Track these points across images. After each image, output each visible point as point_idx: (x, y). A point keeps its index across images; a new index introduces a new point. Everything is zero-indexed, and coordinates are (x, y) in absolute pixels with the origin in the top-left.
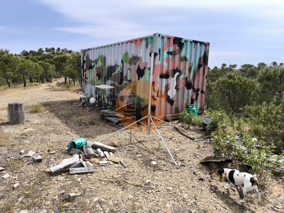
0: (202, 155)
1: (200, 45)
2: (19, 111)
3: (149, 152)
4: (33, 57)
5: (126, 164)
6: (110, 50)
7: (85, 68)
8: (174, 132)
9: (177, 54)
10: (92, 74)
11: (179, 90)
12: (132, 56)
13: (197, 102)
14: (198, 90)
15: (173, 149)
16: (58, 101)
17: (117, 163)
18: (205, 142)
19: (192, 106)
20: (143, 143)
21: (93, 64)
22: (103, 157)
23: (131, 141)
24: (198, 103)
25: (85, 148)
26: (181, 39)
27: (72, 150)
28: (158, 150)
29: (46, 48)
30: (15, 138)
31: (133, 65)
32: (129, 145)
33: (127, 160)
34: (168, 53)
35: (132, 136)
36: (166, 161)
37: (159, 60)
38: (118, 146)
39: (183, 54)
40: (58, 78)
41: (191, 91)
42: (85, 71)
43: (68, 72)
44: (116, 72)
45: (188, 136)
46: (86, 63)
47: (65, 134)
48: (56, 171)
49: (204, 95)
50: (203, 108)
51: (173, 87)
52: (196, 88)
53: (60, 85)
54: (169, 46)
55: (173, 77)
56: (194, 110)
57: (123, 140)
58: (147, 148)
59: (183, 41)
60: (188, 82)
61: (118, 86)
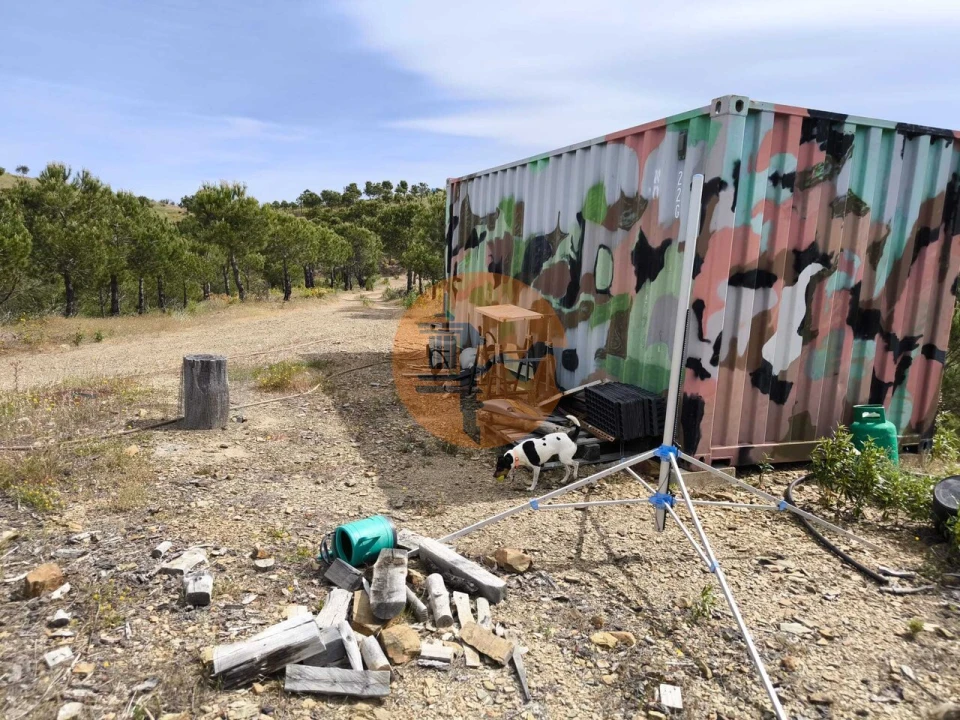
0: (929, 686)
1: (932, 142)
2: (213, 385)
3: (654, 625)
4: (328, 211)
5: (537, 677)
6: (538, 175)
7: (455, 243)
8: (780, 527)
9: (818, 182)
10: (474, 265)
11: (819, 338)
12: (617, 197)
13: (901, 397)
14: (909, 343)
15: (773, 620)
16: (360, 354)
17: (496, 665)
18: (947, 607)
19: (874, 414)
20: (634, 568)
21: (479, 230)
22: (445, 622)
23: (579, 551)
24: (905, 401)
25: (380, 567)
26: (840, 119)
27: (334, 565)
28: (696, 617)
29: (368, 184)
30: (173, 483)
31: (619, 229)
32: (568, 567)
33: (543, 649)
34: (775, 179)
35: (589, 525)
36: (736, 693)
37: (733, 209)
38: (522, 568)
39: (845, 182)
40: (392, 275)
41: (872, 346)
42: (456, 253)
43: (418, 258)
44: (557, 259)
45: (852, 556)
46: (458, 227)
47: (342, 483)
48: (230, 669)
49: (936, 365)
50: (928, 423)
51: (790, 324)
52: (899, 331)
53: (392, 297)
54: (783, 150)
55: (793, 281)
56: (884, 432)
57: (547, 540)
58: (645, 599)
59: (848, 129)
60: (860, 306)
61: (560, 311)
